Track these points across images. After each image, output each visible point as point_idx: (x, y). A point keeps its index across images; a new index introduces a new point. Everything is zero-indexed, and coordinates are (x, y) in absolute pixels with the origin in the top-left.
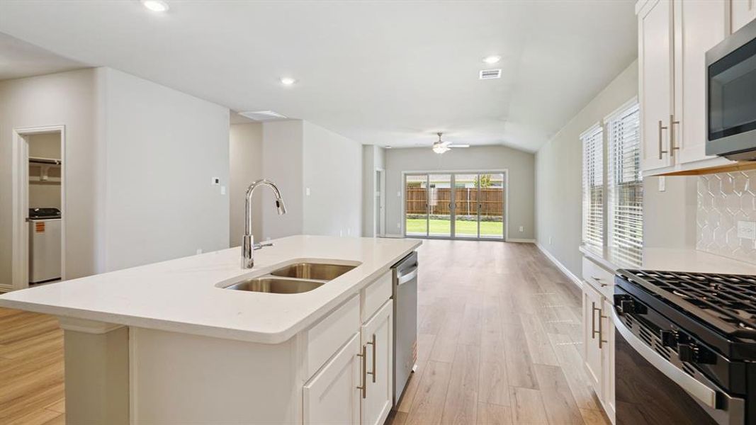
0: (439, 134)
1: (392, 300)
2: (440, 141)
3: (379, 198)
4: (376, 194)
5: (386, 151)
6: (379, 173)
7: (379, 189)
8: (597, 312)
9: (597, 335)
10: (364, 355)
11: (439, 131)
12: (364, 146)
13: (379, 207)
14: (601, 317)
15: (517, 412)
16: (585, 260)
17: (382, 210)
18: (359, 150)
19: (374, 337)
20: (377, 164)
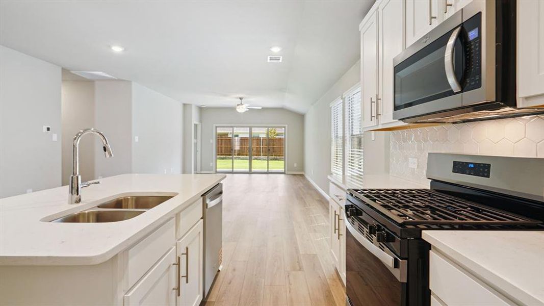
0: (241, 99)
1: (202, 220)
2: (241, 103)
3: (196, 144)
4: (193, 141)
5: (201, 109)
6: (196, 125)
7: (196, 138)
8: (337, 216)
9: (337, 231)
10: (179, 264)
11: (241, 96)
12: (184, 105)
13: (196, 151)
14: (339, 219)
15: (290, 289)
16: (331, 184)
17: (199, 154)
18: (180, 108)
19: (187, 249)
20: (195, 119)
